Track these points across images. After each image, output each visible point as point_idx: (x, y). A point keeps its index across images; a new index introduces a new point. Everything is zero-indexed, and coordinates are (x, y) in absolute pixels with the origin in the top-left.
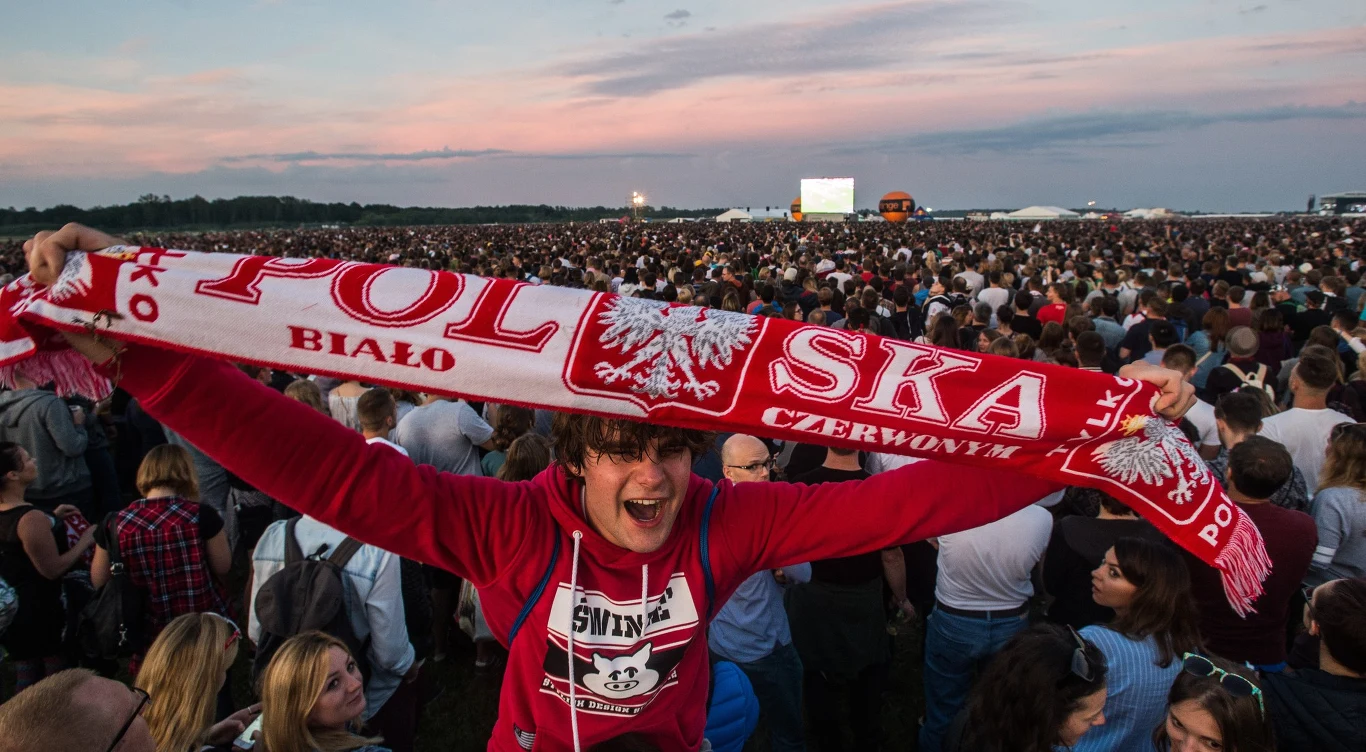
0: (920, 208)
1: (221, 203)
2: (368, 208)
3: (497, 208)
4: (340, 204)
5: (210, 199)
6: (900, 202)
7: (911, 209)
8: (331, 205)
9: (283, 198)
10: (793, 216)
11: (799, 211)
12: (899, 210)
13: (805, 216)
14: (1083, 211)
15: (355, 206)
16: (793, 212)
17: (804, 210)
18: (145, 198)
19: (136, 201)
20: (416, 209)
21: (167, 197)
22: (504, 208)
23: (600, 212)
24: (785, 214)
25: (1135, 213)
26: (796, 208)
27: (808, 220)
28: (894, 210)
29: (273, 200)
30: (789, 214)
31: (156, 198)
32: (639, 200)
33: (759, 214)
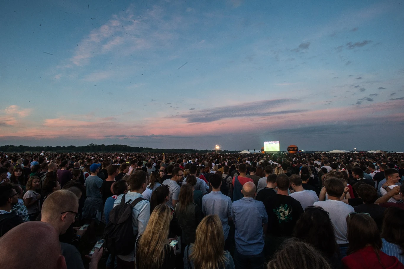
0: (300, 150)
1: (109, 146)
2: (145, 148)
3: (179, 149)
4: (138, 147)
5: (106, 145)
6: (294, 148)
7: (297, 150)
8: (135, 147)
9: (124, 145)
10: (262, 152)
11: (263, 151)
12: (294, 150)
13: (265, 152)
14: (353, 151)
15: (142, 148)
16: (262, 151)
17: (265, 150)
18: (91, 144)
19: (88, 145)
20: (157, 149)
21: (96, 144)
22: (181, 149)
23: (207, 151)
24: (260, 152)
25: (370, 152)
26: (263, 150)
27: (267, 153)
28: (292, 150)
29: (121, 146)
30: (261, 152)
31: (93, 144)
32: (218, 148)
33: (252, 152)
